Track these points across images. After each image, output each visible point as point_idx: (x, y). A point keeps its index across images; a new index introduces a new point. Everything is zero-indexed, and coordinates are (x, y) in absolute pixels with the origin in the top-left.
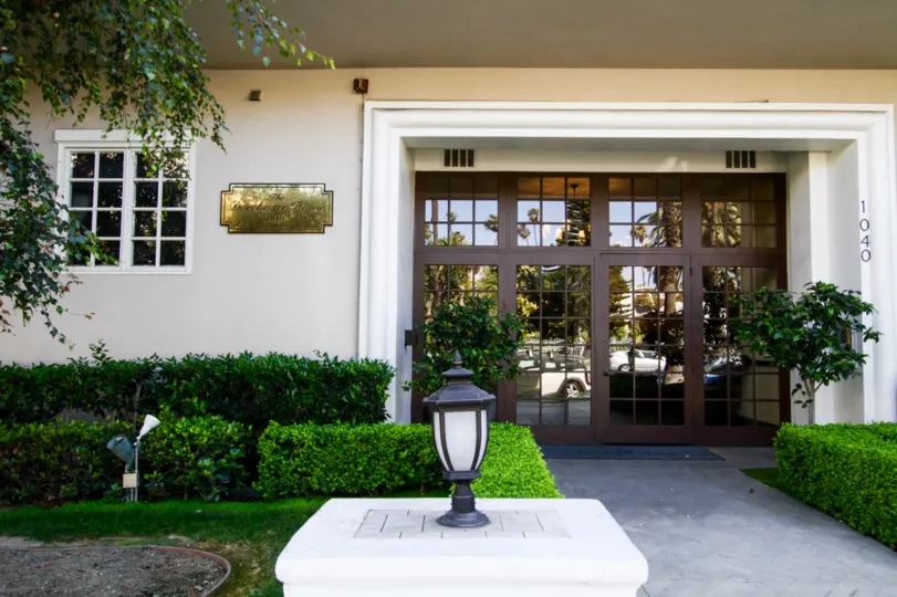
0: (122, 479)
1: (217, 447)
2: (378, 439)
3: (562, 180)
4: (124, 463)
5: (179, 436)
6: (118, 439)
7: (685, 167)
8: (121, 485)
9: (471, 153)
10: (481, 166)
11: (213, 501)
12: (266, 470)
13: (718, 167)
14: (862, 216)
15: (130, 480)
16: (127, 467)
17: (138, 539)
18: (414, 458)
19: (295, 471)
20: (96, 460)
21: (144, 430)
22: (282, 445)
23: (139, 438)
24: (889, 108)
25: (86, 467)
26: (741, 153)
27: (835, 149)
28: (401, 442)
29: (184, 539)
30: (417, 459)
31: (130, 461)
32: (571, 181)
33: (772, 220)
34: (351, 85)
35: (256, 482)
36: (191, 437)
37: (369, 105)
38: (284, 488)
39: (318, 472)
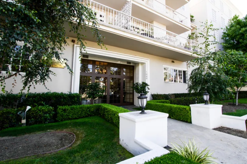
0: (21, 121)
1: (49, 112)
2: (83, 108)
3: (99, 62)
4: (22, 118)
5: (40, 110)
6: (20, 112)
7: (122, 63)
8: (21, 123)
9: (88, 56)
10: (89, 58)
11: (47, 123)
12: (59, 116)
13: (126, 64)
14: (146, 73)
15: (24, 121)
16: (23, 118)
17: (41, 132)
18: (89, 110)
19: (66, 115)
20: (14, 117)
21: (27, 110)
22: (63, 110)
23: (26, 111)
24: (149, 59)
25: (12, 119)
26: (129, 62)
27: (142, 64)
28: (87, 108)
29: (52, 130)
30: (90, 111)
31: (24, 117)
32: (101, 62)
33: (132, 72)
34: (71, 41)
35: (57, 118)
36: (42, 110)
37: (75, 45)
38: (63, 119)
39: (71, 115)
